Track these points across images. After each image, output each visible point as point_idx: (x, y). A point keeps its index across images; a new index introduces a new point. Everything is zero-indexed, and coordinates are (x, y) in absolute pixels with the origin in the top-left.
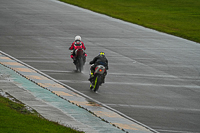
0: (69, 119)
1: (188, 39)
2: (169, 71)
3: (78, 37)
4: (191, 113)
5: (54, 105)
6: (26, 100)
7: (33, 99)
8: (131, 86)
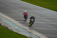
0: (20, 32)
1: (53, 10)
2: (48, 19)
3: (26, 11)
4: (53, 30)
5: (16, 28)
6: (9, 26)
7: (11, 26)
8: (37, 23)
